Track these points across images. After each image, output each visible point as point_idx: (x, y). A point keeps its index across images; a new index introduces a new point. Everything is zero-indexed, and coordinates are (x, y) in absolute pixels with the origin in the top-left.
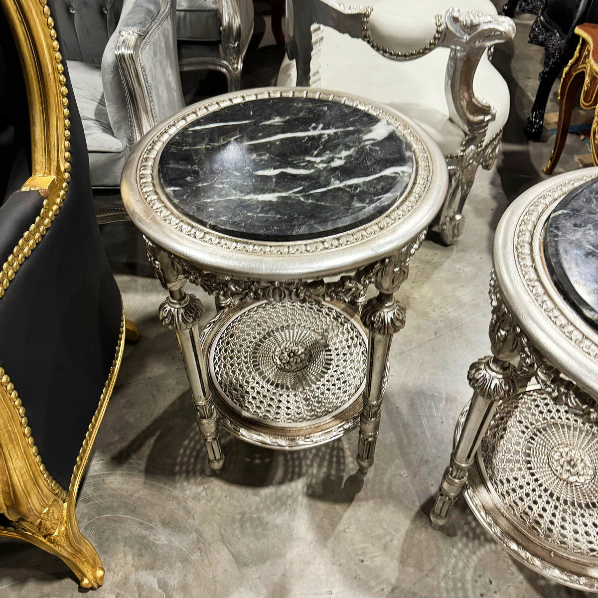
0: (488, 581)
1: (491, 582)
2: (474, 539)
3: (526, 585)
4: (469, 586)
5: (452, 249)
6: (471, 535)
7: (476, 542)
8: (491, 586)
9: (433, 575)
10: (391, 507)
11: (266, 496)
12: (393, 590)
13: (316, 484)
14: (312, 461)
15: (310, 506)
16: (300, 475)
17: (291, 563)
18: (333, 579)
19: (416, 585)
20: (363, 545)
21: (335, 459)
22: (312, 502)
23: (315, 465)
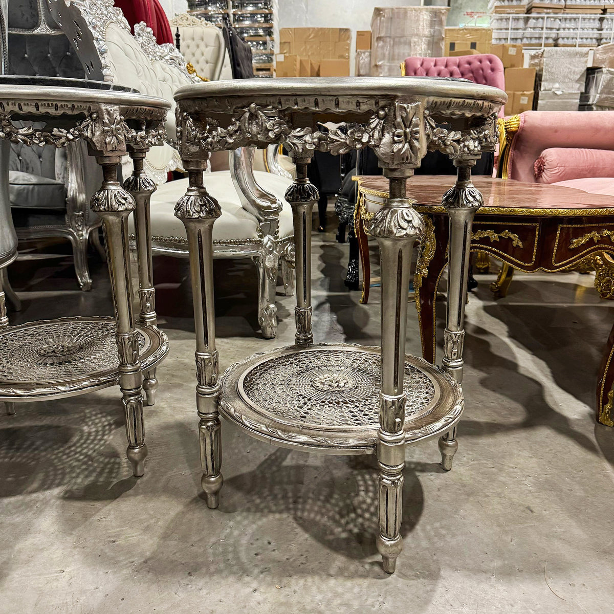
0: (266, 542)
1: (269, 543)
2: (255, 512)
3: (311, 541)
4: (242, 549)
5: (273, 341)
6: (253, 509)
7: (258, 515)
8: (270, 546)
9: (200, 544)
10: (163, 498)
11: (10, 503)
12: (145, 562)
13: (77, 489)
14: (78, 474)
15: (63, 506)
16: (58, 485)
17: (19, 551)
18: (70, 559)
19: (177, 554)
20: (118, 529)
21: (107, 471)
22: (66, 503)
23: (82, 476)
